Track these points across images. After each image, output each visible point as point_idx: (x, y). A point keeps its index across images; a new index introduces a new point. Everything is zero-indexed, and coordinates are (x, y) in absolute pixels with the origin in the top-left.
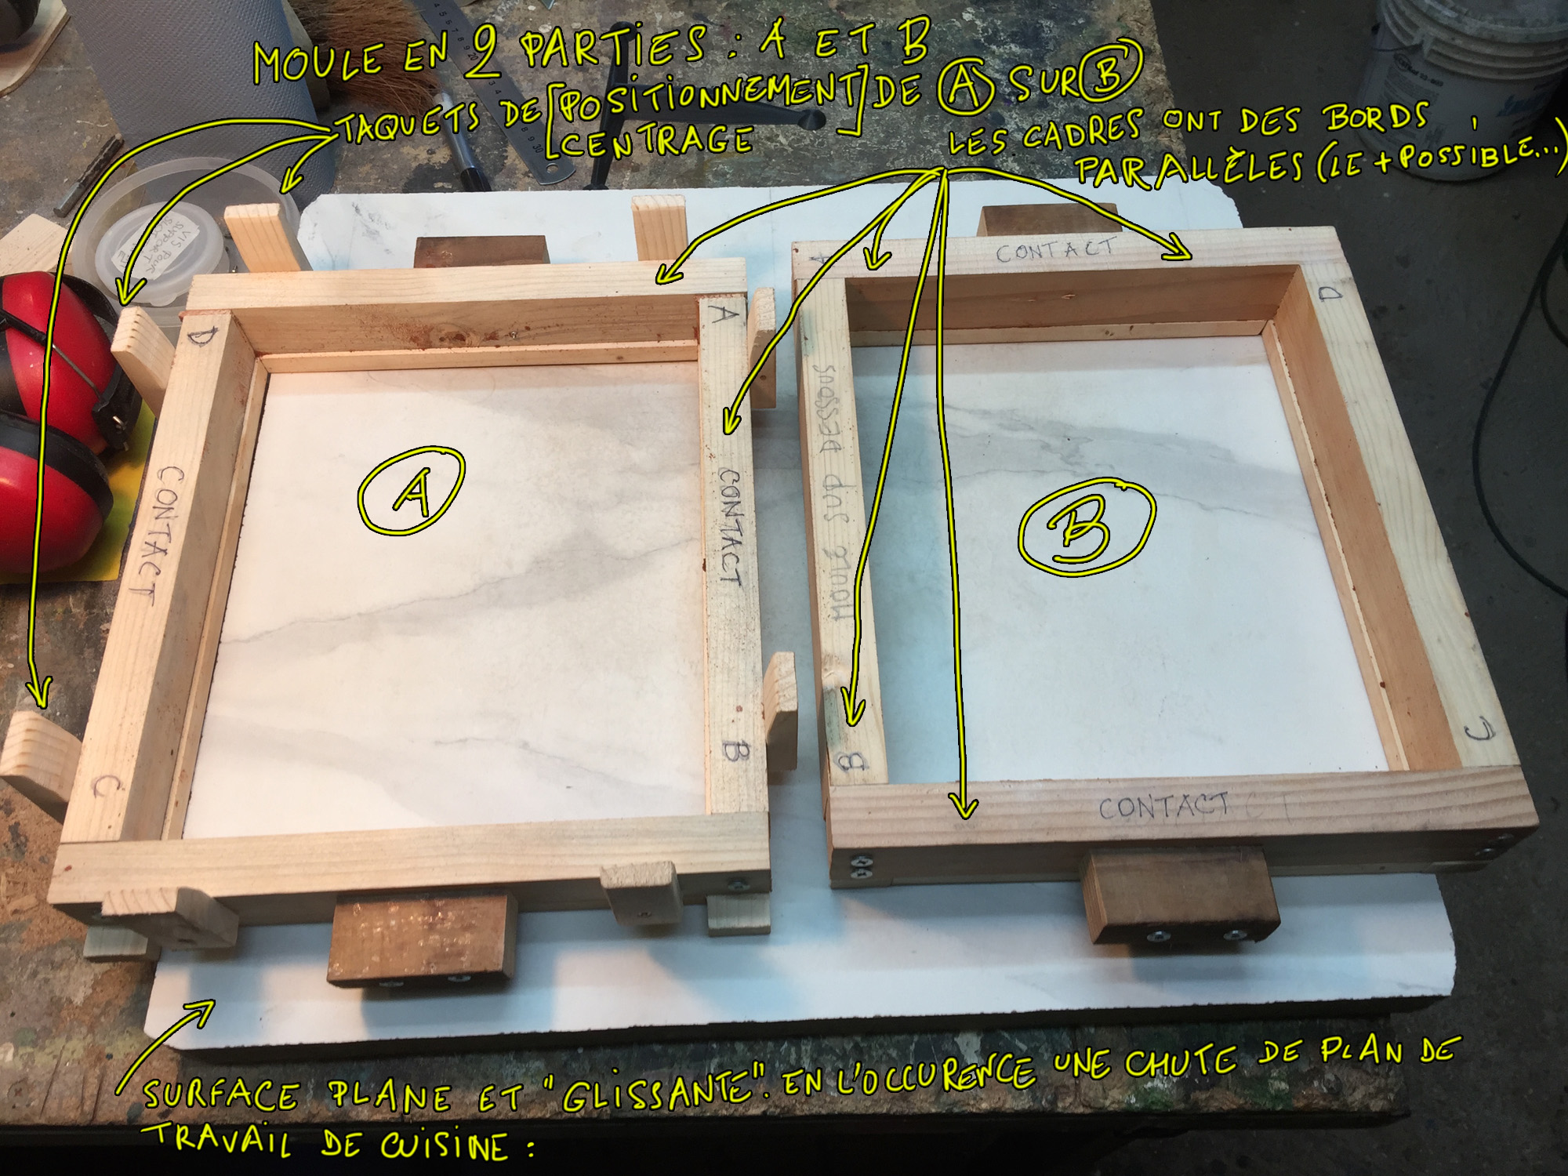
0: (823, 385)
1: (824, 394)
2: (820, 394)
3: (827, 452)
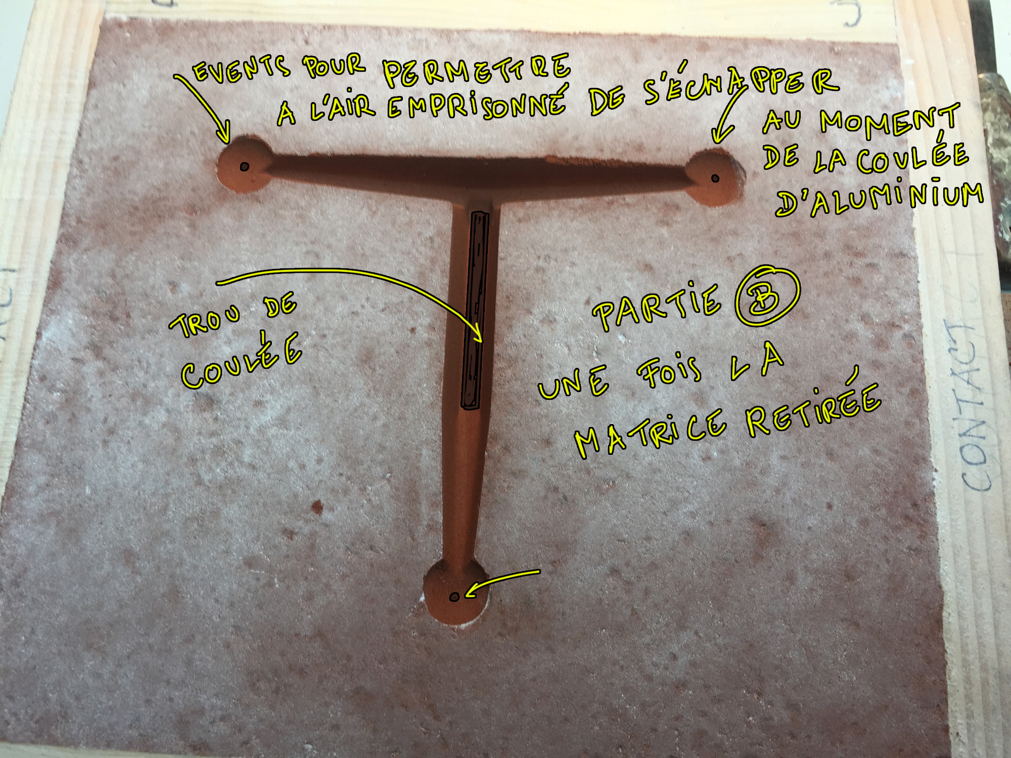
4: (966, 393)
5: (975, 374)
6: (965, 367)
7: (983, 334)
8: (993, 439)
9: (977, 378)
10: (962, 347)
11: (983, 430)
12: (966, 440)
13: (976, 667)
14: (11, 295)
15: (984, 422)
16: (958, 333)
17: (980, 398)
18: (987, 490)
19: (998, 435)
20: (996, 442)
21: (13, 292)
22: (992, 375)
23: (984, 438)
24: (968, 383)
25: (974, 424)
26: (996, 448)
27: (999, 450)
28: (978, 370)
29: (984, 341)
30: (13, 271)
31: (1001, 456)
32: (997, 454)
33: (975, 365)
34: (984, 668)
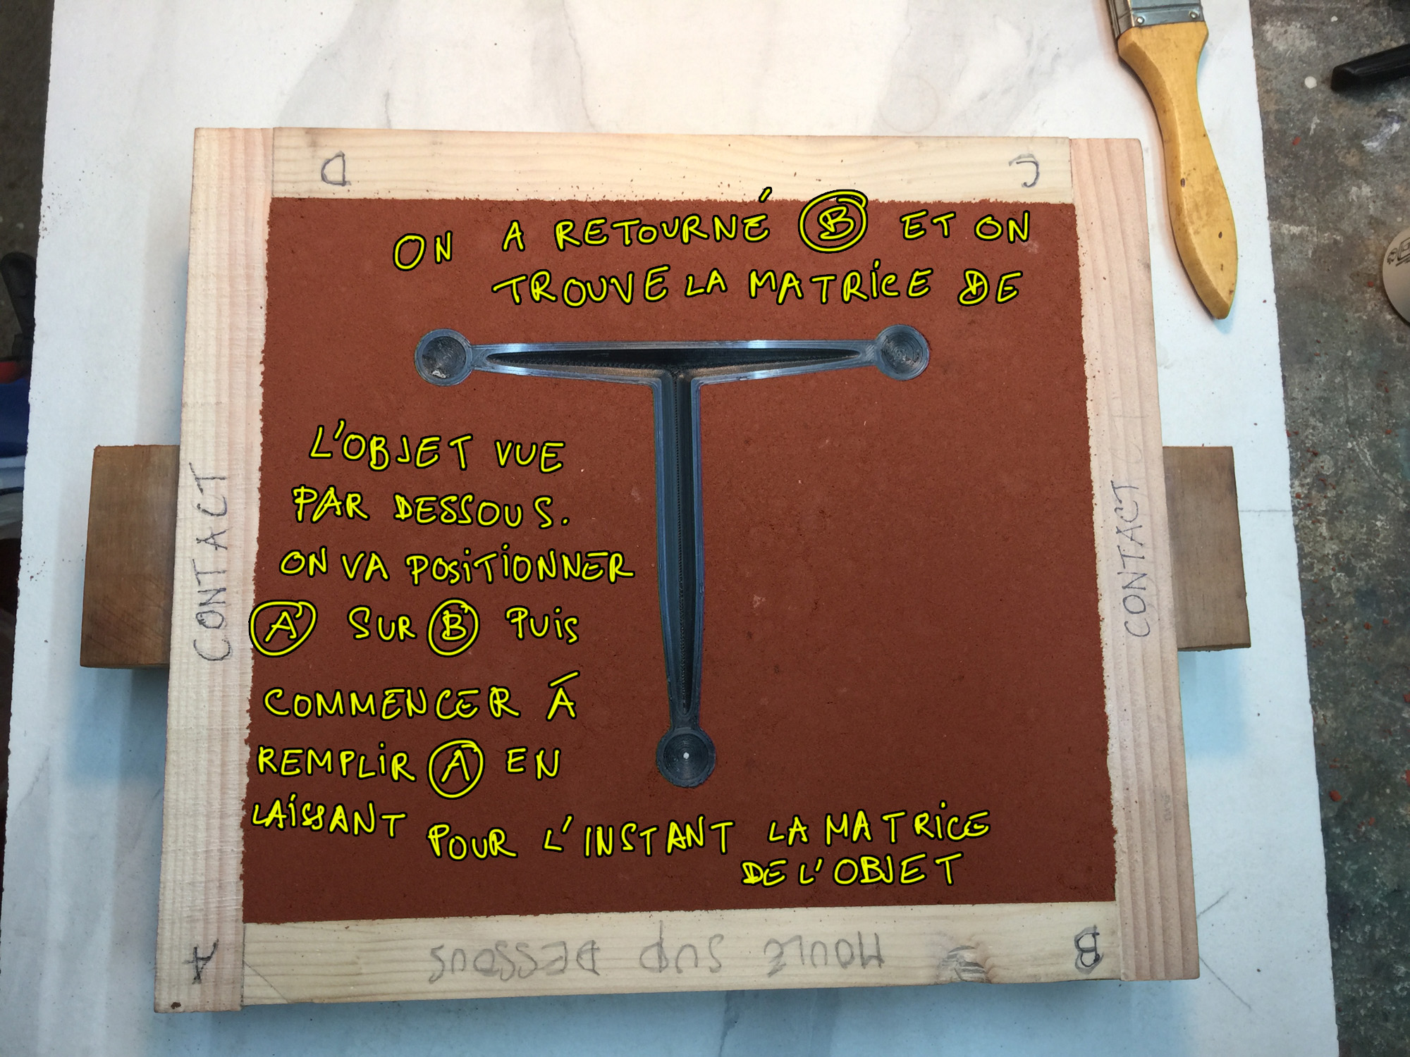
0: (470, 966)
1: (487, 966)
2: (487, 972)
3: (599, 964)
4: (1130, 549)
5: (1138, 532)
6: (1129, 525)
7: (1146, 493)
8: (1152, 589)
9: (1139, 535)
10: (1127, 505)
11: (1144, 582)
12: (1129, 592)
13: (1134, 790)
14: (225, 503)
15: (1145, 575)
16: (1123, 493)
17: (1142, 552)
18: (1146, 635)
19: (1156, 586)
20: (1154, 592)
21: (227, 500)
22: (1153, 531)
23: (1144, 589)
24: (1132, 540)
25: (1136, 576)
26: (1155, 598)
27: (1158, 599)
28: (1141, 526)
29: (1146, 499)
30: (224, 479)
31: (1158, 605)
32: (1155, 603)
33: (1138, 522)
34: (1141, 790)
